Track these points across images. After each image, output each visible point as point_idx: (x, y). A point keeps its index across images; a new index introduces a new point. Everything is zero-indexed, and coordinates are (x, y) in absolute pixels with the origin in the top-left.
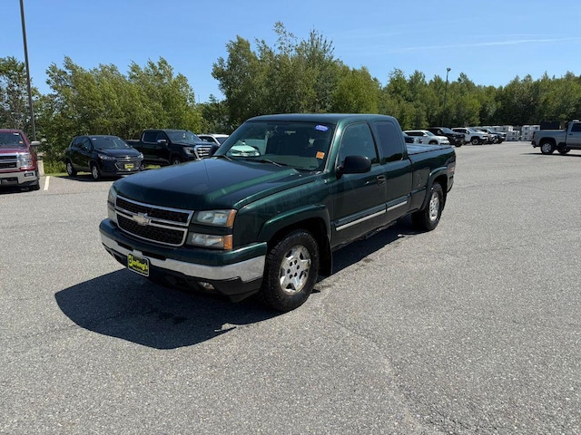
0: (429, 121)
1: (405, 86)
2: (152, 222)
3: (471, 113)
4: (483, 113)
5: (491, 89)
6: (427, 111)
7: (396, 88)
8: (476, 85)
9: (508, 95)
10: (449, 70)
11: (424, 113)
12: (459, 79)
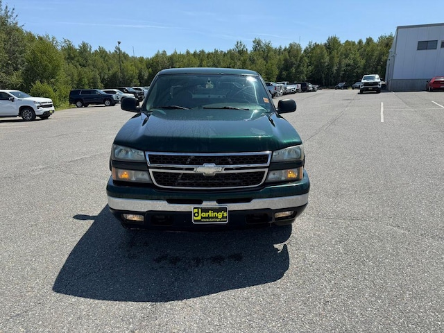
0: (102, 82)
1: (77, 54)
2: (226, 169)
3: (132, 76)
4: (140, 77)
5: (141, 59)
6: (100, 74)
7: (69, 55)
8: (130, 56)
9: (155, 64)
10: (119, 43)
11: (98, 76)
12: (116, 51)
